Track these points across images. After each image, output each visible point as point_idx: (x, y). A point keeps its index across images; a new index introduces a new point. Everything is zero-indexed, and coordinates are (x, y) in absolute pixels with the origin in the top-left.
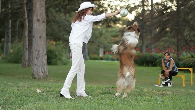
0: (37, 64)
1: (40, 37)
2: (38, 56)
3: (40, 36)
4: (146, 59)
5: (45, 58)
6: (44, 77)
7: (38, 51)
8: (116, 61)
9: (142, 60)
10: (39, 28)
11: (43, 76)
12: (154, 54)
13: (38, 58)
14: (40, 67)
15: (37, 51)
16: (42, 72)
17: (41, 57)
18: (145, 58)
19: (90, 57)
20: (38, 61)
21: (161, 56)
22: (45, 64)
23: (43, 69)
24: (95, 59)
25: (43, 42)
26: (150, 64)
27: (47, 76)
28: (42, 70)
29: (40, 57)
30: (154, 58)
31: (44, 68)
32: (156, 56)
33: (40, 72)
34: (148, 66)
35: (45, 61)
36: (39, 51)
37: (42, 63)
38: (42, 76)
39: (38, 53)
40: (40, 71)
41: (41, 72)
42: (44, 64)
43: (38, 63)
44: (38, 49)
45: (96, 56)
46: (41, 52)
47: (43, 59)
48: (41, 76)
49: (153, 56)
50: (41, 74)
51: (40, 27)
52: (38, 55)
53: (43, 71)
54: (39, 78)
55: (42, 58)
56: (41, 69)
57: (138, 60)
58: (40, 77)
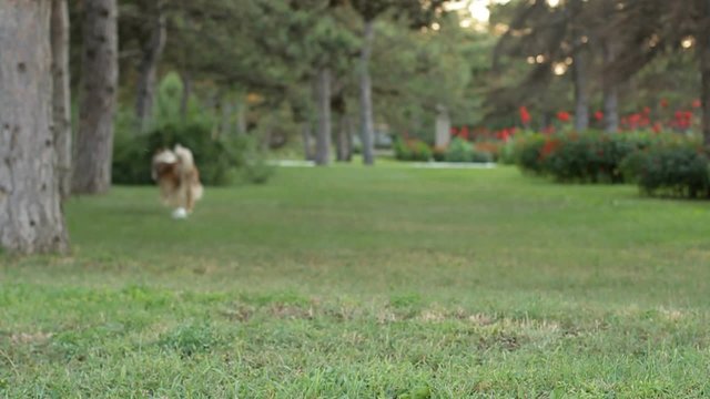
0: (9, 187)
1: (22, 67)
2: (14, 154)
3: (20, 60)
4: (583, 156)
5: (45, 160)
6: (42, 246)
7: (12, 127)
8: (490, 166)
9: (571, 159)
10: (15, 25)
11: (35, 242)
12: (614, 132)
13: (15, 159)
14: (20, 198)
15: (7, 127)
16: (32, 223)
17: (26, 155)
18: (581, 150)
19: (398, 149)
20: (11, 172)
21: (643, 142)
22: (44, 187)
23: (34, 208)
24: (416, 157)
25: (33, 89)
26: (600, 176)
27: (57, 239)
28: (29, 214)
29: (21, 155)
30: (614, 151)
31: (42, 207)
32: (624, 140)
33: (21, 224)
34: (595, 181)
35: (43, 171)
36: (17, 129)
37: (34, 182)
38: (30, 241)
39: (13, 138)
40: (24, 218)
41: (26, 224)
42: (39, 187)
43: (12, 181)
44: (11, 120)
45: (420, 147)
46: (26, 132)
47: (37, 164)
48: (25, 241)
49: (613, 144)
50: (27, 233)
51: (18, 20)
52: (12, 148)
53: (37, 219)
54: (19, 248)
55: (31, 161)
56: (28, 208)
57: (553, 160)
58: (22, 244)
